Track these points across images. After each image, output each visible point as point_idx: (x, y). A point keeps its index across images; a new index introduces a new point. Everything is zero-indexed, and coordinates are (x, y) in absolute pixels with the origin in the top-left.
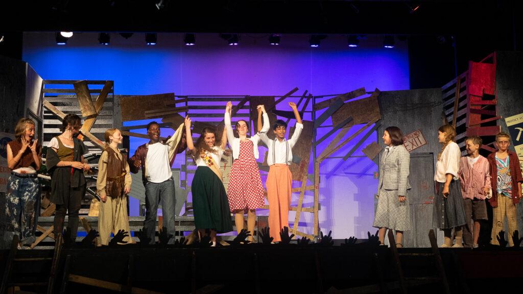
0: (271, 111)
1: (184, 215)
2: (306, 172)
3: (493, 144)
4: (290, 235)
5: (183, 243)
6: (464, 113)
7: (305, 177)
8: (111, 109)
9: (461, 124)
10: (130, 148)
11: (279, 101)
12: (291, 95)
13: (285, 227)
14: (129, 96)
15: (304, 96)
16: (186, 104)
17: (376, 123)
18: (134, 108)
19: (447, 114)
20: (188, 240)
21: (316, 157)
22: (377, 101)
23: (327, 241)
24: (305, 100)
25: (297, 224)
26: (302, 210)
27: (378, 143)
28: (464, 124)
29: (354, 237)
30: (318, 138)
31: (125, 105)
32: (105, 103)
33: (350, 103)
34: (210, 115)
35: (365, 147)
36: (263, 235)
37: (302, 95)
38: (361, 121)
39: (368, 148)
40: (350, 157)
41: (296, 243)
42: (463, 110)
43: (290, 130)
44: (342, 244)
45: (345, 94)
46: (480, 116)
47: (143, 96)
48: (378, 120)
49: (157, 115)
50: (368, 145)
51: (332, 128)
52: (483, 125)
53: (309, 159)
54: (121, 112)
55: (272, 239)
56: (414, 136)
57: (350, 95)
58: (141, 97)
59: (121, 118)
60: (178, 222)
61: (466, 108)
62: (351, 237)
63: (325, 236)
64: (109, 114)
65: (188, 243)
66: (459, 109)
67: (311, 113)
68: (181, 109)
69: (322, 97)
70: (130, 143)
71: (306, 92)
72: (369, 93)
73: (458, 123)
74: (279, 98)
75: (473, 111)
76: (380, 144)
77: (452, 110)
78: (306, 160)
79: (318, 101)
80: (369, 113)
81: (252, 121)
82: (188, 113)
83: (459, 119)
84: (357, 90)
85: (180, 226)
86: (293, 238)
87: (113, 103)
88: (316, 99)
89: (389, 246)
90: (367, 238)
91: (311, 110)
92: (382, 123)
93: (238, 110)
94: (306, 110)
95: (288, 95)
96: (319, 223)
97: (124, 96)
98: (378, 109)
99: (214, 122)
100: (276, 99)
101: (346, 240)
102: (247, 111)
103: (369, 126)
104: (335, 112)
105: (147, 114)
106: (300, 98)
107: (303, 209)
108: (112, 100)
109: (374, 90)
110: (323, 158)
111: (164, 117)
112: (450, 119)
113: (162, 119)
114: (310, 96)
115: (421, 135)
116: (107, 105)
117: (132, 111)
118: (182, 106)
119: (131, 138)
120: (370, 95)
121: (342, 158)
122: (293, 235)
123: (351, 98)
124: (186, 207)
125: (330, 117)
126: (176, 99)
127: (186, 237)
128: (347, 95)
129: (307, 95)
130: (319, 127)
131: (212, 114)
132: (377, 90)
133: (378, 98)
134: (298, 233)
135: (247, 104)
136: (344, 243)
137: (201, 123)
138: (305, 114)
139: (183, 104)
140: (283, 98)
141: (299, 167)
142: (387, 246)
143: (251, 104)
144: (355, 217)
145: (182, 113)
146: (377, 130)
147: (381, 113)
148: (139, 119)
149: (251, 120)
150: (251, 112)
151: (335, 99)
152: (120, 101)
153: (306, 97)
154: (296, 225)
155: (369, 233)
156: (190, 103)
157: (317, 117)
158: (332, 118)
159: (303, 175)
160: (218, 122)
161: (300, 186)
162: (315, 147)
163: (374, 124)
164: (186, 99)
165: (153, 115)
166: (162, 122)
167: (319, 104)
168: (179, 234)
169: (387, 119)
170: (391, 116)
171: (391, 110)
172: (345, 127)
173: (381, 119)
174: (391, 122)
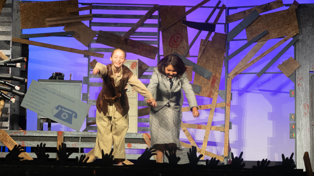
0: (182, 22)
1: (85, 130)
2: (216, 89)
4: (198, 156)
5: (84, 161)
7: (216, 93)
8: (10, 15)
10: (29, 57)
11: (190, 12)
12: (203, 6)
13: (193, 147)
14: (30, 2)
15: (217, 7)
16: (91, 12)
17: (293, 37)
18: (35, 15)
20: (88, 158)
21: (228, 72)
22: (295, 14)
23: (238, 162)
24: (218, 11)
25: (207, 144)
26: (212, 129)
27: (295, 59)
29: (267, 159)
30: (230, 52)
31: (25, 12)
32: (3, 8)
33: (266, 15)
34: (116, 25)
35: (281, 63)
36: (169, 155)
37: (214, 5)
38: (278, 35)
39: (285, 64)
40: (265, 73)
41: (204, 163)
43: (201, 42)
44: (254, 167)
45: (261, 6)
47: (45, 3)
48: (295, 34)
49: (59, 22)
50: (284, 60)
51: (246, 42)
53: (220, 74)
54: (20, 19)
55: (179, 159)
57: (267, 7)
58: (42, 4)
59: (20, 25)
60: (79, 137)
62: (263, 160)
63: (236, 157)
64: (8, 21)
65: (88, 161)
67: (223, 25)
68: (85, 17)
69: (236, 8)
70: (29, 52)
71: (220, 2)
72: (287, 5)
74: (190, 8)
76: (297, 60)
78: (217, 76)
79: (231, 12)
80: (286, 26)
81: (161, 32)
82: (92, 21)
84: (274, 2)
85: (80, 143)
86: (201, 159)
87: (12, 9)
88: (230, 11)
89: (304, 170)
90: (281, 160)
91: (225, 22)
92: (300, 38)
93: (146, 20)
94: (218, 22)
95: (200, 5)
96: (230, 143)
97: (24, 2)
98: (296, 23)
99: (119, 32)
100: (187, 9)
101: (258, 162)
102: (156, 21)
103: (285, 40)
104: (250, 25)
105: (48, 21)
106: (213, 9)
107: (213, 127)
108: (11, 6)
109: (292, 2)
110: (236, 74)
111: (67, 25)
113: (64, 27)
114: (224, 7)
116: (6, 11)
117: (32, 17)
118: (86, 14)
119: (30, 47)
120: (287, 8)
121: (256, 74)
122: (201, 156)
123: (268, 10)
124: (87, 122)
125: (245, 30)
126: (80, 6)
127: (86, 154)
128: (263, 7)
129: (220, 5)
130: (233, 40)
131: (117, 23)
132: (295, 3)
133: (297, 11)
134: (207, 153)
135: (156, 13)
136: (256, 165)
137: (105, 33)
138: (217, 27)
139: (86, 12)
140: (194, 8)
141: (210, 83)
142: (302, 170)
143: (160, 13)
144: (268, 138)
145: (86, 21)
146: (294, 45)
147: (300, 27)
148: (39, 27)
149: (159, 31)
150: (159, 22)
151: (249, 11)
152: (19, 7)
153: (218, 8)
154: (205, 144)
155: (283, 156)
156: (95, 11)
157: (230, 29)
158: (246, 31)
159: (213, 91)
160: (123, 32)
161: (211, 103)
162: (228, 62)
163: (292, 39)
164: (91, 6)
165: (54, 23)
166: (64, 31)
167: (233, 15)
168: (80, 151)
169: (306, 34)
170: (309, 30)
171: (310, 24)
172: (260, 41)
173: (299, 33)
174: (309, 36)
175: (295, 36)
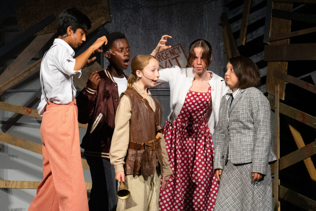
3: (310, 76)
6: (260, 18)
9: (255, 37)
19: (231, 17)
28: (261, 38)
42: (260, 11)
46: (290, 22)
48: (103, 23)
52: (294, 40)
56: (169, 55)
61: (265, 8)
66: (253, 10)
73: (249, 35)
75: (277, 14)
77: (241, 10)
83: (252, 28)
98: (105, 3)
112: (235, 26)
115: (182, 55)
121: (35, 93)
147: (111, 11)
169: (122, 23)
170: (128, 16)
171: (129, 6)
172: (41, 33)
173: (110, 21)
174: (127, 27)
175: (104, 25)
